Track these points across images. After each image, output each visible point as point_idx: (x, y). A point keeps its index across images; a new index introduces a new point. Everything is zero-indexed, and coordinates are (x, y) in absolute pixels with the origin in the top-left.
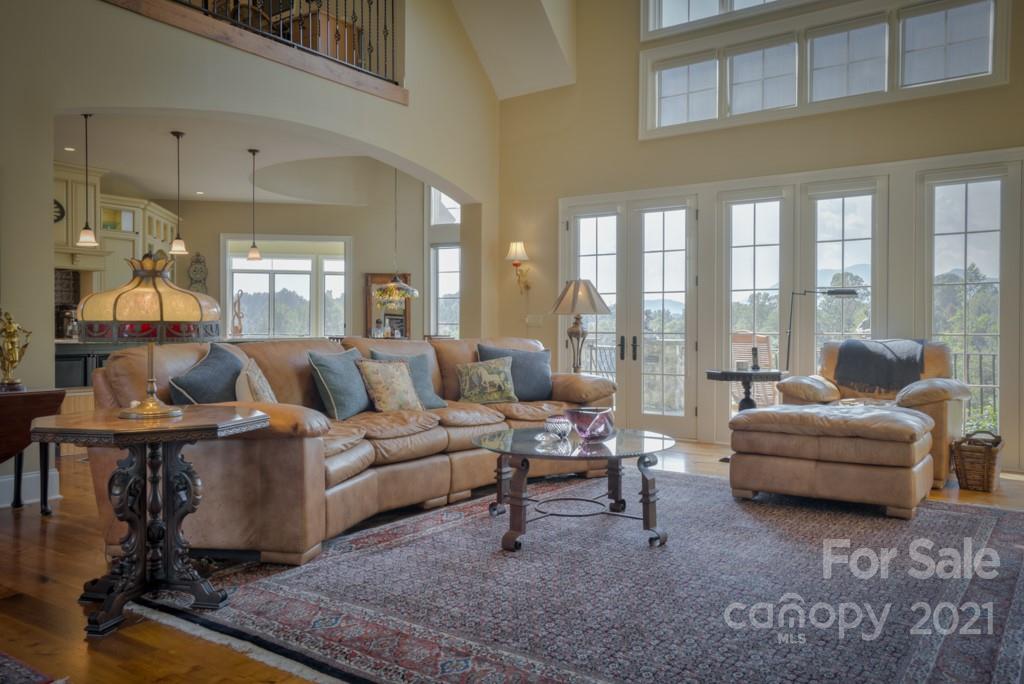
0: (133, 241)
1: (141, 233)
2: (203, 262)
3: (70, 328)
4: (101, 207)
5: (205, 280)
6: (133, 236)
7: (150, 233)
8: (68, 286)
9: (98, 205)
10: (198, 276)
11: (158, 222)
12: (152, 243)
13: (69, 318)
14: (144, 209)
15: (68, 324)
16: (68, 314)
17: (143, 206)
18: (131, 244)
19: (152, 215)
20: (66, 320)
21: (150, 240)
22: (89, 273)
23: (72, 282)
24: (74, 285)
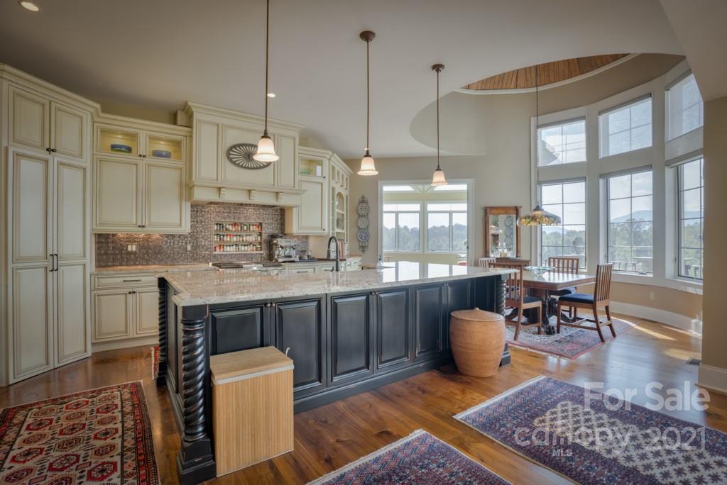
0: (322, 184)
1: (327, 178)
2: (367, 202)
3: (277, 253)
4: (299, 157)
5: (368, 214)
6: (321, 180)
7: (333, 178)
8: (277, 220)
9: (297, 155)
10: (363, 212)
11: (338, 173)
12: (334, 186)
13: (276, 244)
14: (329, 160)
15: (276, 250)
16: (275, 242)
17: (328, 157)
18: (320, 186)
19: (334, 165)
20: (274, 247)
21: (333, 184)
22: (291, 208)
23: (279, 217)
24: (281, 219)
